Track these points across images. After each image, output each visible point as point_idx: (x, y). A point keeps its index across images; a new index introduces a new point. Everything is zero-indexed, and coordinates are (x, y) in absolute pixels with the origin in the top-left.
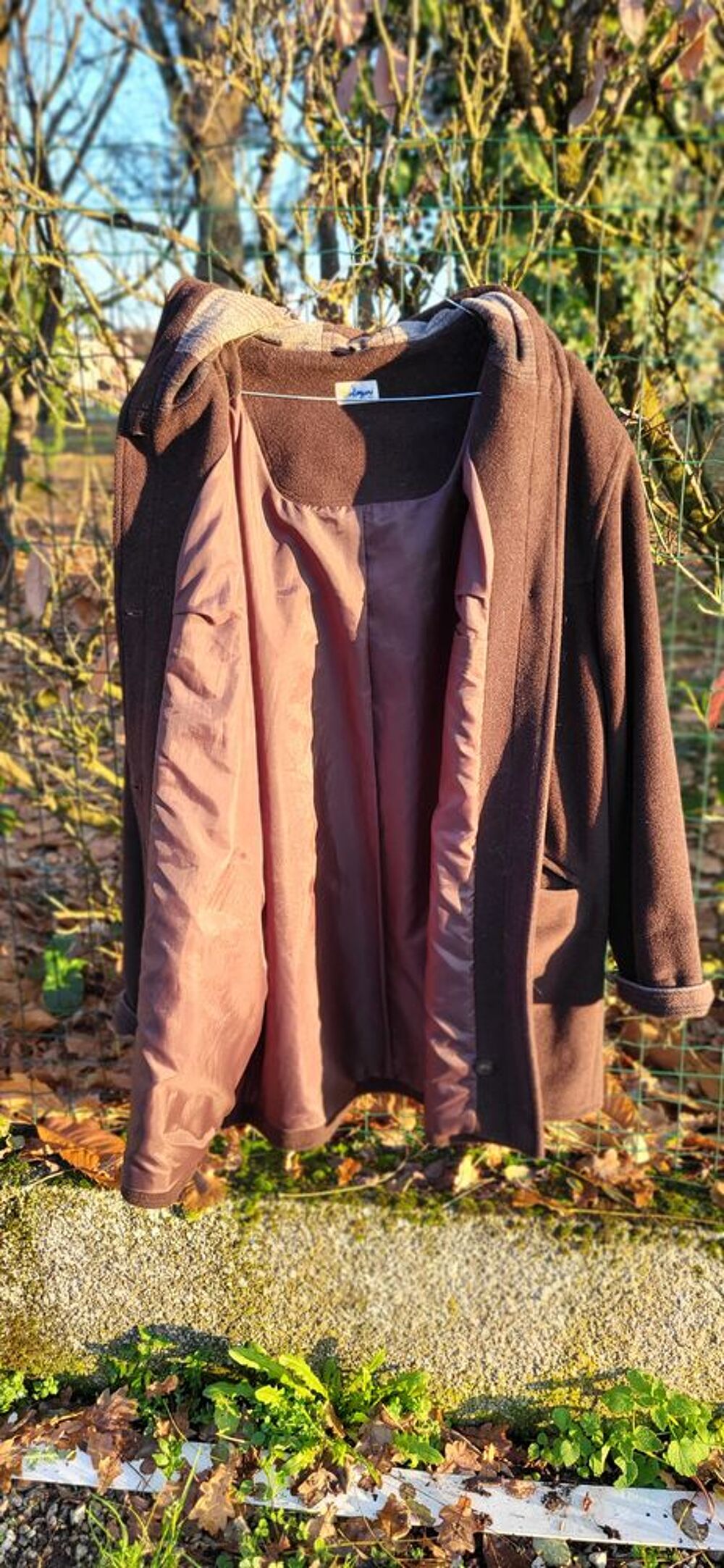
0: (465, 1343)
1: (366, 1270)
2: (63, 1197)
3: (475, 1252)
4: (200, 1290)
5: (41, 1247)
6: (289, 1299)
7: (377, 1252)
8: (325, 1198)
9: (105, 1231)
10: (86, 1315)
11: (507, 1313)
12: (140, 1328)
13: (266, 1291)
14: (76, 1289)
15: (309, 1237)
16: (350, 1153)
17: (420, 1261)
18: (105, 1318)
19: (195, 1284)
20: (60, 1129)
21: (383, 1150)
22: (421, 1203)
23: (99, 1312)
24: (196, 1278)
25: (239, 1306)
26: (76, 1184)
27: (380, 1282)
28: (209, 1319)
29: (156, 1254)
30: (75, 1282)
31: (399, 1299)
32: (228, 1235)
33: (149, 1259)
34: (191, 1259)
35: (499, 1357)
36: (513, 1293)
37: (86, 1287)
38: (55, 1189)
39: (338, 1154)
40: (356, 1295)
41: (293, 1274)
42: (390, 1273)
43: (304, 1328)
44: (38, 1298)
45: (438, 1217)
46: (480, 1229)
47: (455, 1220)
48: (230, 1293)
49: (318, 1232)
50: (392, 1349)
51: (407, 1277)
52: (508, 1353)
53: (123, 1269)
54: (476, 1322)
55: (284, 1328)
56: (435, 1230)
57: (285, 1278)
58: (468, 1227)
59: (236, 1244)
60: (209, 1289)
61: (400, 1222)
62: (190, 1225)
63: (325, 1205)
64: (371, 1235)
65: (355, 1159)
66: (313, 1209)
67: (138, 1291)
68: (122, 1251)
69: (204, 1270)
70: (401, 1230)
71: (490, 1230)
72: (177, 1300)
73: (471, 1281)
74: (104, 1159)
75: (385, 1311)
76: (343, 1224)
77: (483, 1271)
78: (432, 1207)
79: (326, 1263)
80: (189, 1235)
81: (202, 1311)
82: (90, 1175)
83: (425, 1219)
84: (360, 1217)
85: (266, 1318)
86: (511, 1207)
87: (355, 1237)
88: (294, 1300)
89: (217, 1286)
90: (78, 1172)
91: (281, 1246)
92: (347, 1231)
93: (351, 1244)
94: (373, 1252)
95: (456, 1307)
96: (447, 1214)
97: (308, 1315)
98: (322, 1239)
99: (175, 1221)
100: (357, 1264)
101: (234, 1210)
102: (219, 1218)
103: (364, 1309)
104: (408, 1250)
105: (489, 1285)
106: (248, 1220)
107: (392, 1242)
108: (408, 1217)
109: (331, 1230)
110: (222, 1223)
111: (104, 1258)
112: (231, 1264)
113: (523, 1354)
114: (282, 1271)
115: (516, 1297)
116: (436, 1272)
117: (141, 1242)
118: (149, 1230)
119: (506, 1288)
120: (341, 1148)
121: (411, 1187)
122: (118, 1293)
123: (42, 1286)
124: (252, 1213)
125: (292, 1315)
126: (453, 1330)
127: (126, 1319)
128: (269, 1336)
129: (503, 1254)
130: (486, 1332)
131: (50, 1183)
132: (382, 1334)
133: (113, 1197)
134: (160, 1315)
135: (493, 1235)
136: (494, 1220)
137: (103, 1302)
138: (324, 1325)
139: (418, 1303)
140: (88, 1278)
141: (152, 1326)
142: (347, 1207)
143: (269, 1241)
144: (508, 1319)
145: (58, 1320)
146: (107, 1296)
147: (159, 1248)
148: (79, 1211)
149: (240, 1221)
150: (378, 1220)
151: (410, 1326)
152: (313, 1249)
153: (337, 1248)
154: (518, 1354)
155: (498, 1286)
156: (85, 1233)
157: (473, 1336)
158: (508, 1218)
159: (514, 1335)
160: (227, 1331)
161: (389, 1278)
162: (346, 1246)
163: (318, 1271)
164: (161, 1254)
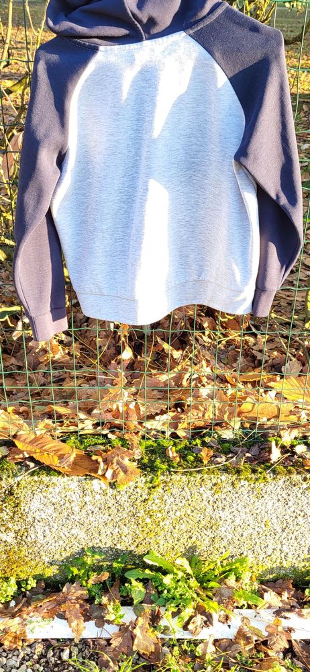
0: (272, 542)
1: (220, 508)
2: (41, 482)
3: (283, 495)
4: (123, 526)
5: (26, 511)
6: (174, 527)
7: (228, 499)
8: (199, 472)
9: (67, 499)
10: (53, 544)
11: (297, 525)
12: (86, 548)
13: (162, 524)
14: (47, 531)
15: (189, 494)
16: (204, 444)
17: (252, 502)
18: (64, 545)
19: (120, 523)
22: (254, 471)
23: (61, 542)
24: (121, 520)
25: (145, 532)
26: (48, 474)
27: (228, 514)
28: (127, 541)
29: (97, 509)
30: (47, 528)
31: (238, 522)
32: (141, 496)
33: (93, 512)
34: (118, 510)
35: (290, 546)
36: (302, 514)
37: (54, 530)
38: (36, 478)
40: (213, 522)
41: (178, 514)
42: (233, 510)
43: (182, 541)
44: (24, 538)
45: (264, 478)
46: (288, 483)
47: (274, 479)
48: (140, 526)
49: (194, 490)
50: (231, 547)
51: (244, 510)
52: (296, 544)
53: (77, 518)
54: (280, 530)
55: (170, 542)
56: (262, 485)
57: (173, 517)
58: (281, 482)
59: (145, 501)
60: (128, 525)
61: (243, 482)
62: (119, 492)
63: (199, 476)
64: (225, 490)
65: (207, 447)
66: (192, 479)
67: (85, 529)
68: (76, 509)
69: (125, 515)
70: (242, 486)
71: (294, 483)
72: (108, 533)
73: (279, 510)
74: (61, 457)
75: (229, 528)
76: (209, 486)
77: (287, 504)
78: (261, 473)
79: (197, 507)
80: (118, 498)
81: (123, 537)
82: (56, 468)
83: (257, 480)
84: (219, 481)
85: (160, 538)
86: (304, 469)
87: (216, 492)
88: (177, 527)
89: (133, 523)
90: (48, 467)
91: (172, 499)
92: (211, 489)
93: (213, 495)
94: (225, 499)
95: (270, 524)
96: (269, 476)
97: (185, 534)
98: (196, 494)
99: (110, 491)
100: (215, 506)
101: (146, 483)
102: (136, 487)
103: (217, 529)
104: (246, 497)
105: (289, 511)
106: (154, 488)
107: (237, 493)
108: (246, 479)
109: (202, 489)
110: (138, 490)
111: (66, 513)
112: (142, 511)
113: (303, 544)
114: (171, 512)
115: (304, 516)
116: (260, 507)
117: (88, 503)
118: (94, 497)
119: (299, 512)
121: (245, 462)
122: (73, 532)
123: (27, 531)
124: (156, 483)
125: (175, 535)
126: (266, 535)
127: (77, 544)
128: (161, 546)
129: (299, 495)
130: (284, 535)
131: (32, 474)
132: (226, 540)
133: (72, 480)
134: (98, 541)
135: (294, 485)
136: (296, 477)
137: (64, 537)
138: (194, 539)
139: (248, 523)
140: (55, 525)
141: (93, 547)
142: (212, 476)
143: (166, 498)
144: (297, 528)
145: (36, 548)
146: (67, 534)
147: (99, 506)
148: (51, 489)
149: (149, 488)
150: (230, 482)
151: (242, 535)
152: (191, 500)
153: (205, 499)
154: (300, 545)
155: (294, 512)
156: (54, 501)
157: (277, 537)
158: (304, 476)
159: (300, 535)
160: (137, 546)
161: (233, 512)
162: (210, 497)
163: (193, 511)
164: (100, 509)
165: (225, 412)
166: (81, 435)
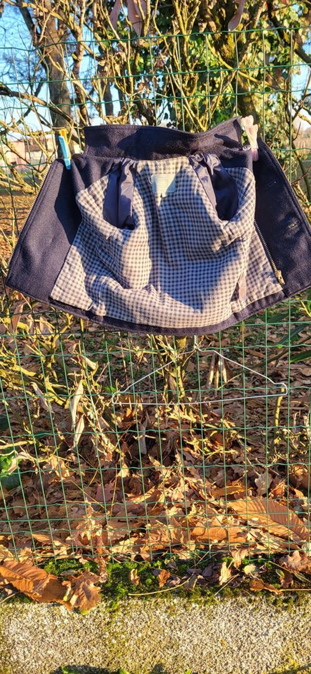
0: (231, 659)
1: (178, 629)
2: (16, 609)
3: (233, 616)
4: (92, 647)
5: (7, 634)
6: (139, 647)
7: (182, 620)
8: (153, 596)
9: (40, 623)
10: (34, 664)
11: (251, 643)
12: (62, 668)
13: (126, 644)
14: (27, 652)
15: (147, 616)
16: (164, 566)
17: (205, 623)
18: (44, 664)
19: (89, 644)
20: (12, 567)
21: (180, 562)
22: (203, 594)
23: (40, 662)
24: (89, 642)
25: (113, 653)
26: (22, 601)
27: (185, 634)
28: (98, 660)
29: (67, 632)
30: (26, 649)
31: (195, 641)
32: (104, 619)
33: (64, 635)
34: (86, 633)
35: (249, 664)
36: (254, 634)
37: (32, 651)
38: (11, 605)
39: (157, 567)
40: (173, 642)
41: (140, 635)
42: (190, 630)
43: (148, 660)
44: (7, 658)
45: (213, 600)
46: (235, 605)
47: (221, 601)
48: (108, 647)
49: (151, 614)
50: (194, 666)
51: (199, 631)
52: (253, 661)
53: (51, 640)
54: (236, 649)
55: (138, 661)
56: (212, 607)
57: (136, 637)
58: (229, 604)
59: (108, 623)
60: (97, 646)
61: (194, 605)
62: (84, 616)
63: (153, 600)
64: (179, 612)
65: (166, 569)
66: (148, 603)
67: (59, 650)
68: (49, 632)
69: (93, 637)
70: (194, 608)
71: (240, 605)
72: (81, 653)
73: (232, 630)
74: (36, 583)
75: (189, 649)
76: (164, 609)
77: (238, 624)
78: (209, 596)
79: (156, 629)
80: (84, 621)
81: (94, 657)
82: (29, 595)
83: (206, 602)
84: (172, 604)
85: (127, 657)
86: (250, 591)
87: (171, 614)
88: (141, 647)
89: (101, 644)
90: (22, 593)
91: (132, 622)
92: (166, 612)
93: (168, 618)
94: (180, 620)
95: (225, 643)
96: (217, 598)
97: (149, 654)
98: (154, 616)
99: (76, 615)
100: (173, 627)
101: (106, 607)
102: (99, 612)
103: (178, 648)
104: (199, 618)
105: (241, 631)
106: (114, 612)
107: (190, 615)
108: (196, 602)
109: (158, 612)
110: (101, 614)
111: (40, 636)
112: (107, 633)
113: (260, 661)
114: (134, 634)
115: (256, 635)
116: (214, 627)
117: (59, 627)
118: (63, 621)
119: (250, 632)
120: (159, 563)
121: (197, 584)
122: (49, 652)
123: (9, 653)
124: (115, 608)
125: (141, 655)
126: (224, 654)
127: (54, 664)
128: (130, 665)
129: (248, 616)
130: (241, 653)
131: (8, 602)
132: (188, 659)
133: (42, 606)
134: (72, 660)
135: (241, 607)
136: (242, 599)
137: (42, 657)
138: (158, 658)
139: (205, 642)
140: (33, 647)
141: (69, 666)
142: (165, 600)
143: (126, 620)
144: (252, 646)
145: (19, 667)
146: (44, 654)
147: (68, 629)
148: (25, 615)
149: (110, 612)
150: (182, 605)
151: (202, 654)
152: (149, 622)
153: (162, 621)
154: (258, 662)
155: (246, 631)
156: (30, 625)
157: (235, 656)
158: (249, 598)
159: (256, 653)
160: (108, 665)
161: (190, 632)
162: (167, 619)
163: (153, 632)
164: (70, 632)
165: (181, 537)
166: (57, 560)
